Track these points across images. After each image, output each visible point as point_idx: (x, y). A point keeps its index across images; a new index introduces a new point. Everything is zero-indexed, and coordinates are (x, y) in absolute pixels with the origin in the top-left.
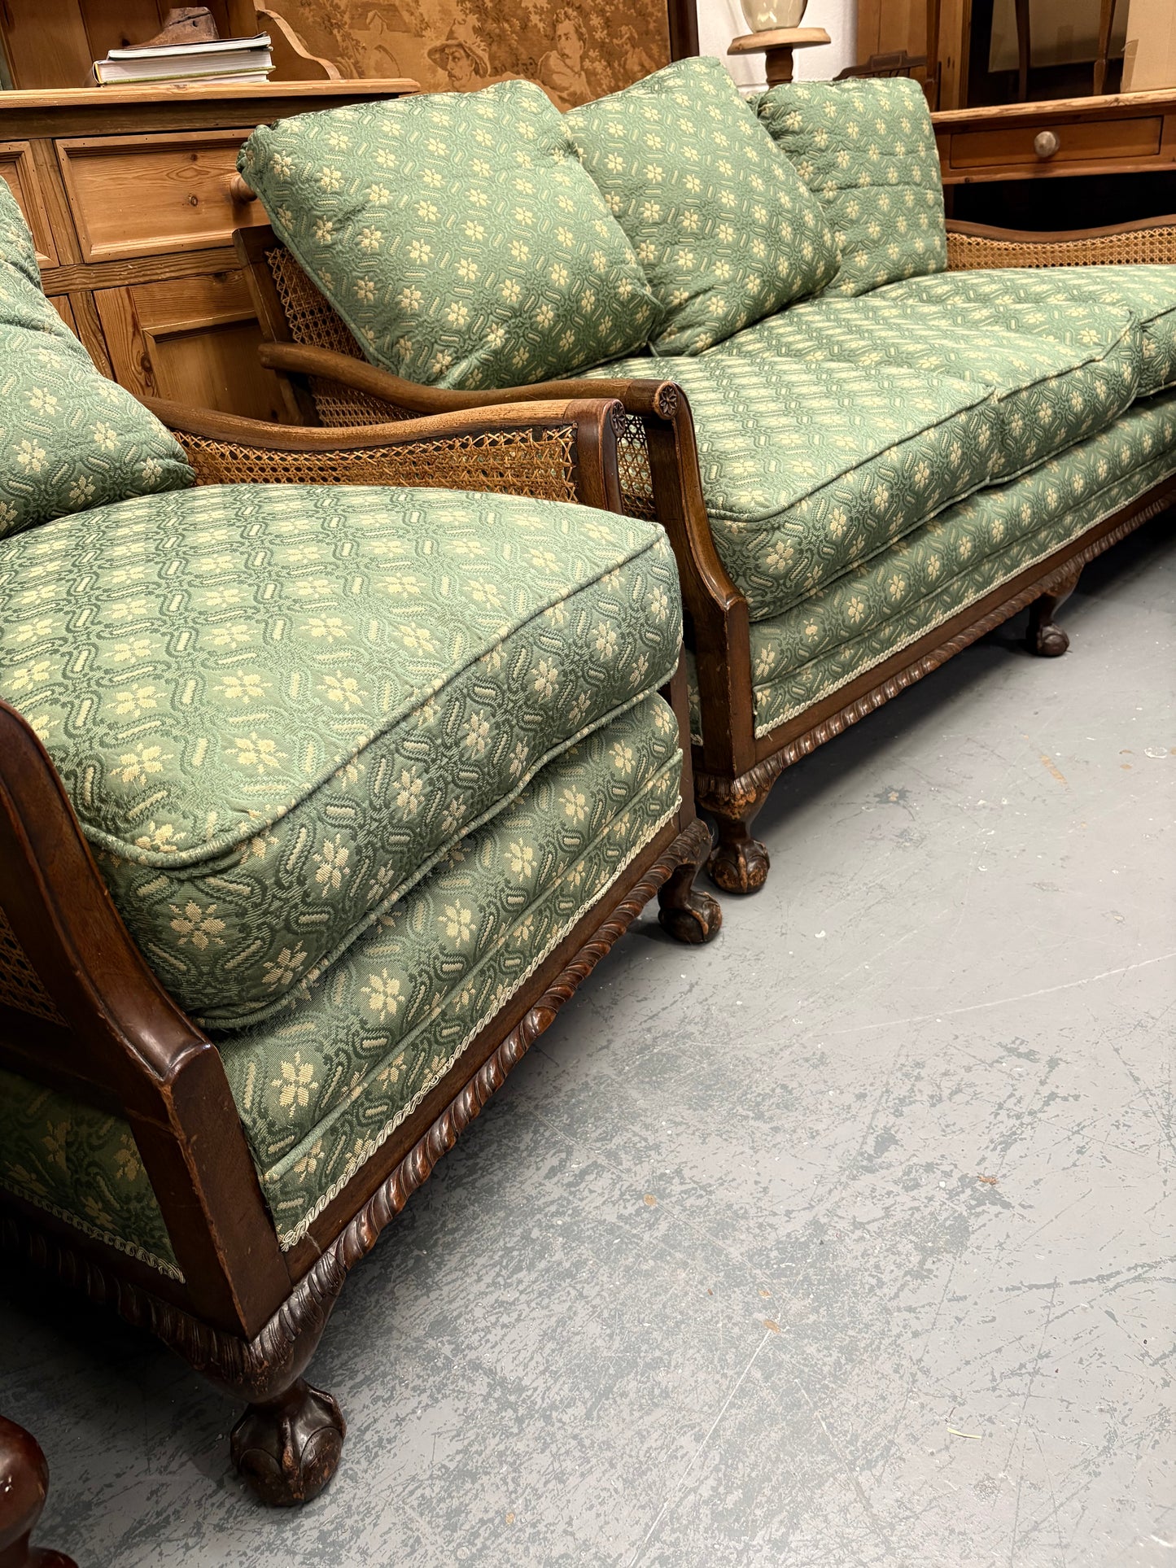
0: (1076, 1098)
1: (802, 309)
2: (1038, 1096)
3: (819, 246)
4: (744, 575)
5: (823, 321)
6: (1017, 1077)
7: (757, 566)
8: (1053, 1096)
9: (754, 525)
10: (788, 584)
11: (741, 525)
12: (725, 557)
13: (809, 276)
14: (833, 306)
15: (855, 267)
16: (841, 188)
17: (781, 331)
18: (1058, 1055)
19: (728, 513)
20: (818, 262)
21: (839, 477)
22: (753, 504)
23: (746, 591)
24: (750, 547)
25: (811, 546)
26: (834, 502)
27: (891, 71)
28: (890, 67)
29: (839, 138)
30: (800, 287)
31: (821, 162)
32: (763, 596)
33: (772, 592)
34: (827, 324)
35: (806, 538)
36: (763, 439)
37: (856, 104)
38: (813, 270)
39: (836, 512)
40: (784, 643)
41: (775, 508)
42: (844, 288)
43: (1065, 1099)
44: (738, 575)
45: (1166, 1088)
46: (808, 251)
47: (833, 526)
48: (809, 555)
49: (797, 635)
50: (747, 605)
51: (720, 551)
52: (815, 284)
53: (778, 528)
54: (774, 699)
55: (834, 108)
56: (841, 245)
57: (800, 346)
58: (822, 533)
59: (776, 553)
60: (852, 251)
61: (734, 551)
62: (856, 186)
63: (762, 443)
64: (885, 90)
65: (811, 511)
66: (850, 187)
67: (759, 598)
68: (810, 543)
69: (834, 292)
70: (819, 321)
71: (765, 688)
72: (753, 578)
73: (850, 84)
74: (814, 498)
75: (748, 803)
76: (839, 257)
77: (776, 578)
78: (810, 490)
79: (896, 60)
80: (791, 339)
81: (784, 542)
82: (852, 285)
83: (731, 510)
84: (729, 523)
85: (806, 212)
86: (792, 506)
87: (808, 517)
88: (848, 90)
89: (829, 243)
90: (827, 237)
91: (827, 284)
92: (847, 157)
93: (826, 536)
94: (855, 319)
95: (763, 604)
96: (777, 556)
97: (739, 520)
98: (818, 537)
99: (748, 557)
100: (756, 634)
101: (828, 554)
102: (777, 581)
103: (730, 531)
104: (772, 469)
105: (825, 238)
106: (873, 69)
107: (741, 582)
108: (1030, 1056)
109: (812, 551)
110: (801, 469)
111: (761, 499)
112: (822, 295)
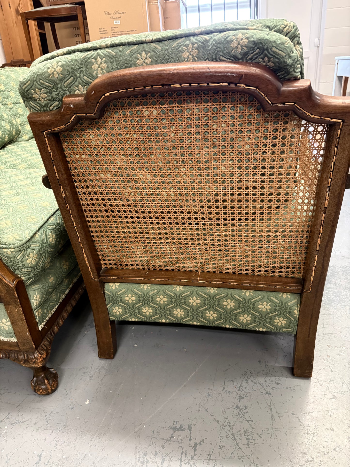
0: (203, 441)
1: (10, 147)
2: (191, 448)
3: (12, 125)
4: (18, 269)
5: (20, 151)
6: (181, 441)
7: (23, 265)
8: (196, 445)
9: (18, 249)
10: (39, 268)
11: (12, 250)
12: (7, 263)
13: (10, 135)
14: (22, 145)
15: (26, 130)
16: (14, 104)
17: (5, 156)
18: (190, 423)
19: (4, 246)
20: (13, 130)
21: (48, 220)
22: (15, 240)
23: (21, 275)
24: (18, 258)
25: (44, 251)
26: (48, 231)
27: (20, 65)
28: (19, 64)
29: (9, 87)
30: (8, 139)
31: (4, 95)
32: (29, 275)
33: (32, 273)
34: (23, 152)
35: (41, 248)
36: (11, 208)
37: (12, 76)
38: (11, 133)
39: (50, 234)
40: (42, 289)
41: (25, 240)
42: (24, 137)
43: (200, 444)
44: (15, 270)
45: (227, 421)
46: (8, 127)
47: (51, 240)
48: (44, 254)
49: (47, 284)
50: (22, 281)
51: (4, 261)
52: (13, 137)
53: (29, 248)
54: (43, 312)
55: (4, 77)
56: (19, 123)
57: (15, 162)
58: (47, 244)
59: (30, 258)
60: (24, 125)
61: (11, 261)
62: (19, 103)
63: (11, 210)
64: (21, 71)
65: (41, 237)
66: (17, 103)
67: (27, 277)
68: (43, 250)
69: (21, 139)
70: (19, 152)
71: (39, 309)
72: (22, 270)
73: (7, 69)
74: (40, 232)
75: (43, 358)
76: (20, 128)
77: (32, 268)
78: (38, 229)
79: (20, 61)
80: (10, 160)
81: (32, 252)
82: (27, 136)
83: (5, 245)
84: (5, 250)
85: (3, 113)
86: (32, 237)
87: (40, 240)
88: (8, 71)
89: (15, 123)
90: (14, 121)
91: (18, 137)
92: (13, 94)
93: (49, 245)
94: (33, 150)
95: (30, 278)
96: (31, 259)
97: (10, 248)
98: (46, 246)
99: (18, 262)
100: (29, 290)
101: (51, 251)
102: (33, 268)
103: (7, 253)
104: (19, 222)
105: (13, 121)
106: (13, 64)
107: (17, 272)
108: (181, 428)
109: (45, 253)
110: (32, 220)
111: (18, 238)
112: (17, 141)
